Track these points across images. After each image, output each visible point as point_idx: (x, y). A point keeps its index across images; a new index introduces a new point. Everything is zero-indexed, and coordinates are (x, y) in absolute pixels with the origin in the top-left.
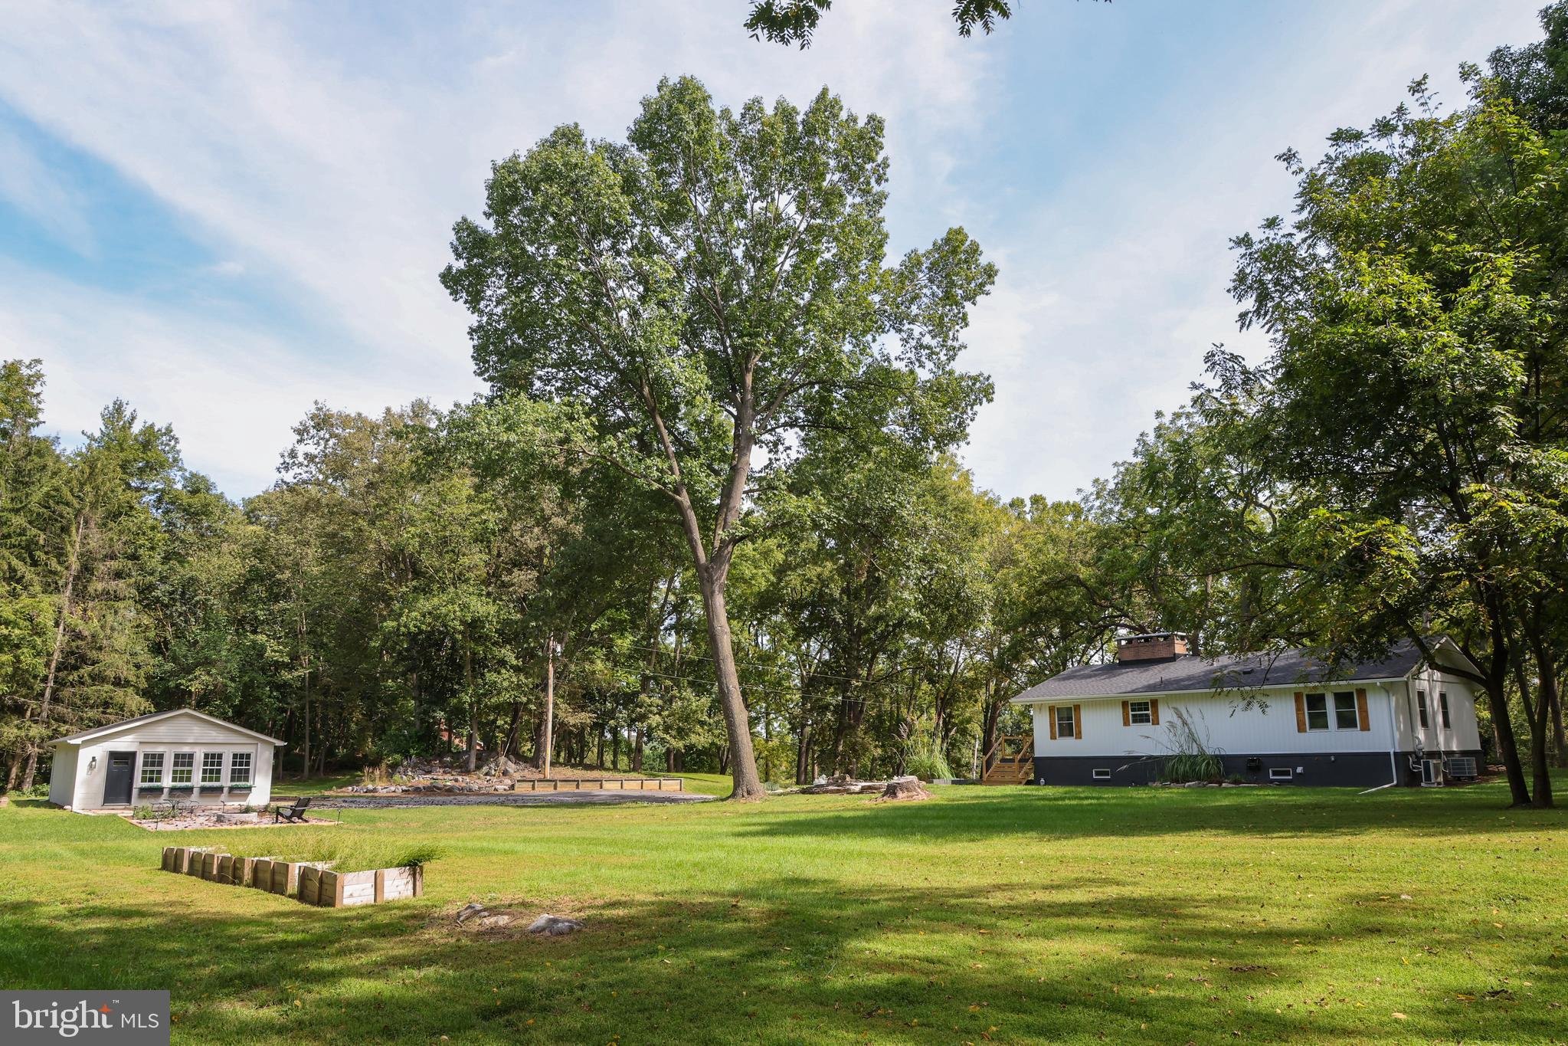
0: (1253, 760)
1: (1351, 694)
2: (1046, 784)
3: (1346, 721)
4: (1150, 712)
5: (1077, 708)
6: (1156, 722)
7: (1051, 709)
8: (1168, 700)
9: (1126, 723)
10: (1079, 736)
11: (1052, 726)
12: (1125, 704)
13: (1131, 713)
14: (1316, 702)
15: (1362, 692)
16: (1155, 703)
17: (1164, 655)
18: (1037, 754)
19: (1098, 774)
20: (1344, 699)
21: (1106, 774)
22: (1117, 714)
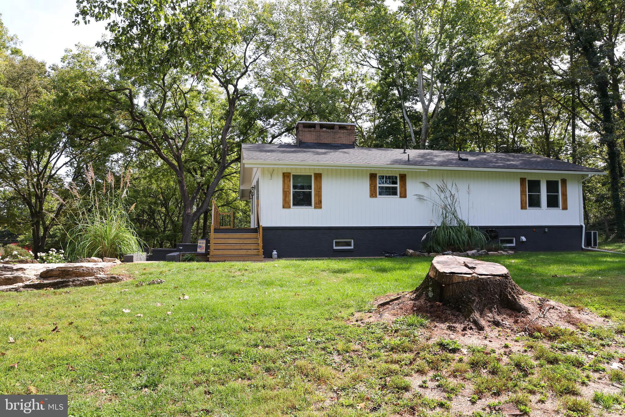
0: (492, 231)
1: (557, 182)
2: (280, 257)
3: (553, 203)
4: (398, 185)
5: (318, 176)
6: (404, 195)
7: (286, 176)
8: (417, 175)
9: (373, 194)
10: (319, 205)
11: (285, 194)
12: (373, 176)
13: (378, 185)
14: (534, 185)
15: (564, 182)
16: (403, 177)
17: (345, 141)
18: (264, 223)
19: (338, 244)
20: (552, 186)
21: (349, 244)
22: (365, 186)
